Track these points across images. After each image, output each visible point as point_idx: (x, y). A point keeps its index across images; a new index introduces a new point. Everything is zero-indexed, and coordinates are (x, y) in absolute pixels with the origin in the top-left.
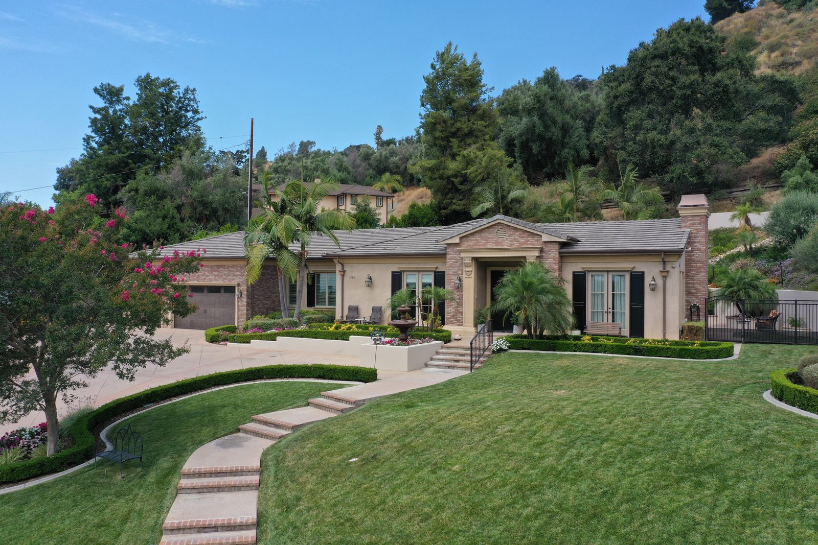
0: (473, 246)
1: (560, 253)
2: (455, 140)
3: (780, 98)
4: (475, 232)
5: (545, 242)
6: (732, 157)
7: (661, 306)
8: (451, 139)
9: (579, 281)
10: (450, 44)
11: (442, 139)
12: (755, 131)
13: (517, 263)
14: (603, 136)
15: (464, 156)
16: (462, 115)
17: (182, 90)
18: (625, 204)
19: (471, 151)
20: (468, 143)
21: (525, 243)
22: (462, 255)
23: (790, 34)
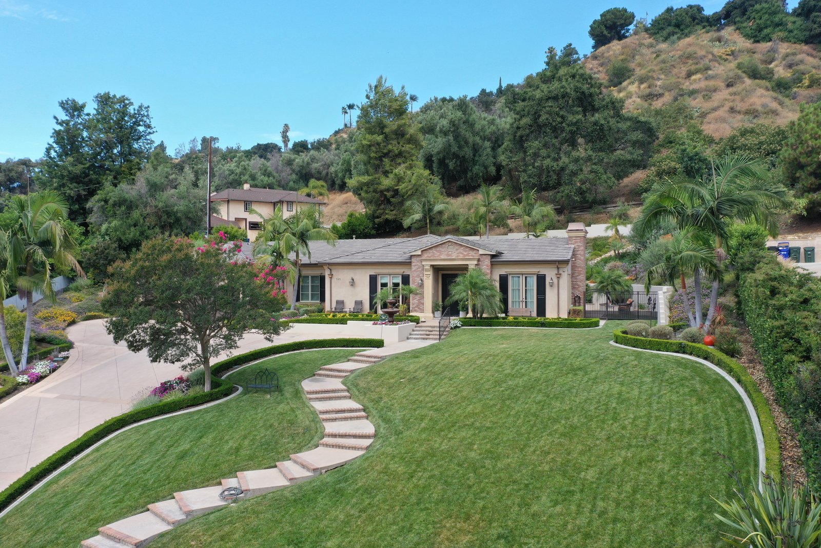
0: (431, 257)
1: (491, 262)
2: (386, 159)
3: (642, 135)
5: (481, 255)
6: (606, 182)
7: (557, 297)
8: (384, 159)
10: (381, 77)
11: (376, 158)
12: (623, 161)
14: (509, 160)
15: (396, 174)
16: (392, 139)
17: (136, 106)
18: (526, 217)
19: (400, 170)
20: (398, 162)
21: (468, 255)
22: (424, 263)
23: (656, 68)
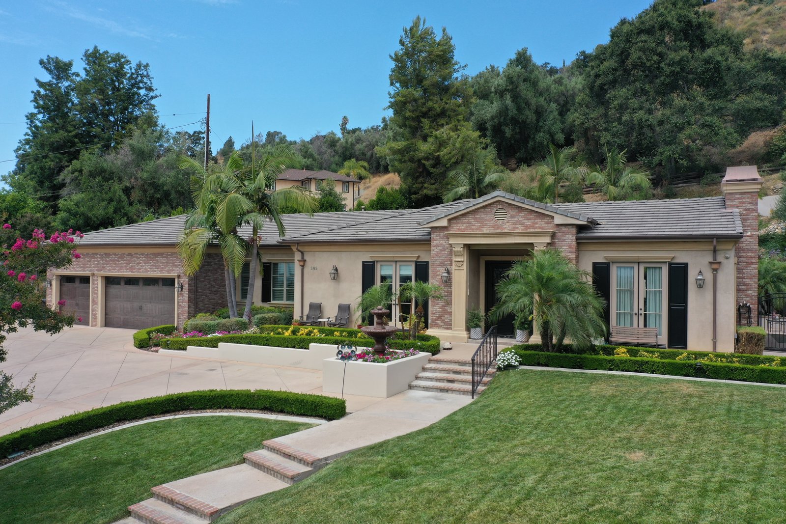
0: (465, 230)
1: (577, 239)
2: (426, 120)
3: (773, 77)
4: (468, 213)
5: (558, 225)
6: (726, 139)
7: (711, 307)
8: (422, 120)
9: (601, 274)
10: (419, 17)
11: (413, 119)
12: (749, 110)
13: (524, 251)
14: (584, 117)
15: (436, 137)
16: (433, 94)
17: (134, 65)
18: (612, 188)
19: (444, 132)
20: (440, 124)
21: (532, 226)
22: (452, 241)
23: (760, 22)
